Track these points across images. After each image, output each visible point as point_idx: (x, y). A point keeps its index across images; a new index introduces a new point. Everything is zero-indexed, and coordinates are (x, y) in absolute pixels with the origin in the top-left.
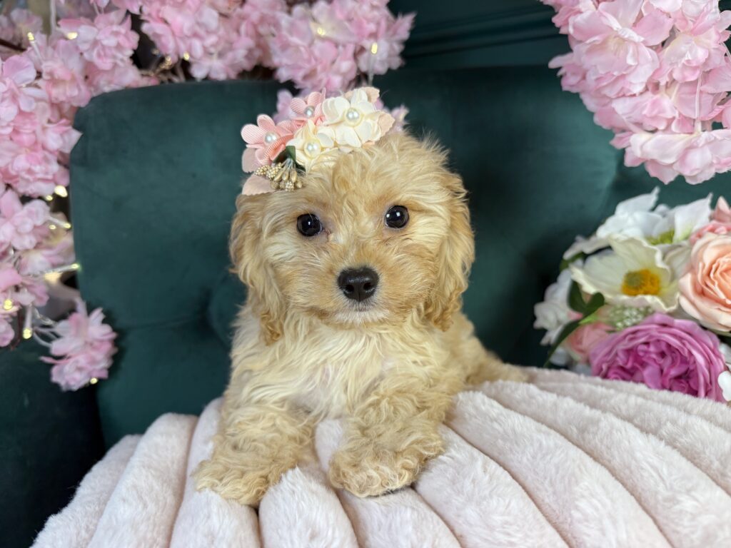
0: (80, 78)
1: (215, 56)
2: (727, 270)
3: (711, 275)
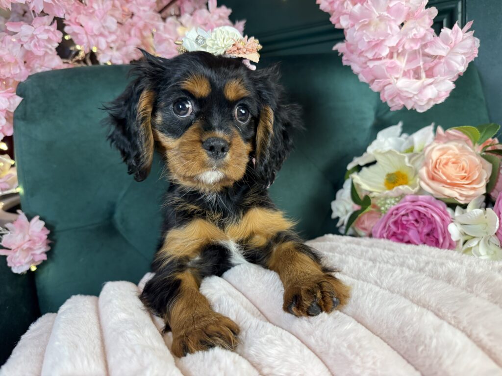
0: (21, 62)
1: (115, 49)
2: (446, 164)
3: (437, 166)
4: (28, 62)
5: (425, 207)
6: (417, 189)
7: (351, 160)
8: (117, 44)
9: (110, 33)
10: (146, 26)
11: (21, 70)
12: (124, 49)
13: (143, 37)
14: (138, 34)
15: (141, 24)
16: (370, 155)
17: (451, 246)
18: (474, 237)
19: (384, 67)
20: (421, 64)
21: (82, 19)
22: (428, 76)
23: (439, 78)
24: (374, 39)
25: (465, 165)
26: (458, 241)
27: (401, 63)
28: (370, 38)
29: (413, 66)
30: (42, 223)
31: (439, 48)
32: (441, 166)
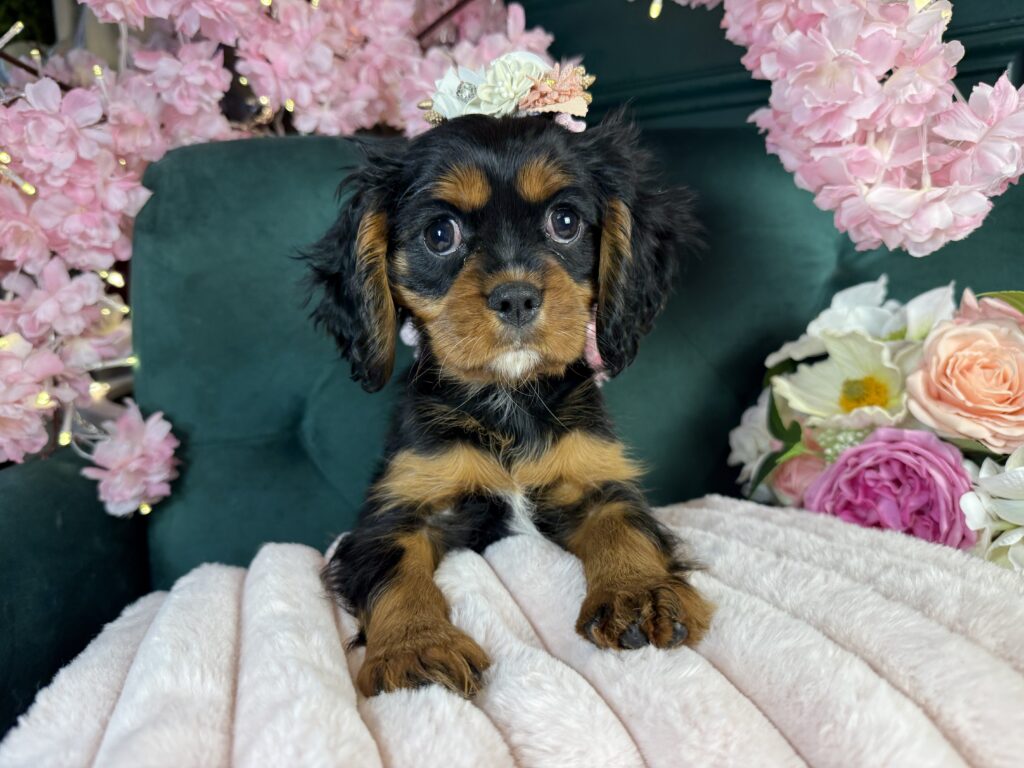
0: (155, 125)
1: (326, 106)
2: (969, 368)
3: (948, 372)
4: (168, 126)
5: (916, 454)
6: (900, 416)
7: (776, 348)
8: (332, 97)
9: (320, 75)
10: (389, 64)
11: (153, 139)
12: (345, 107)
13: (383, 85)
14: (374, 78)
15: (379, 59)
16: (814, 339)
17: (966, 541)
18: (1018, 527)
19: (843, 161)
20: (924, 156)
21: (271, 48)
22: (936, 183)
23: (957, 187)
24: (825, 103)
25: (1010, 373)
26: (980, 532)
27: (883, 155)
28: (819, 103)
29: (907, 160)
30: (166, 427)
31: (965, 125)
32: (957, 372)
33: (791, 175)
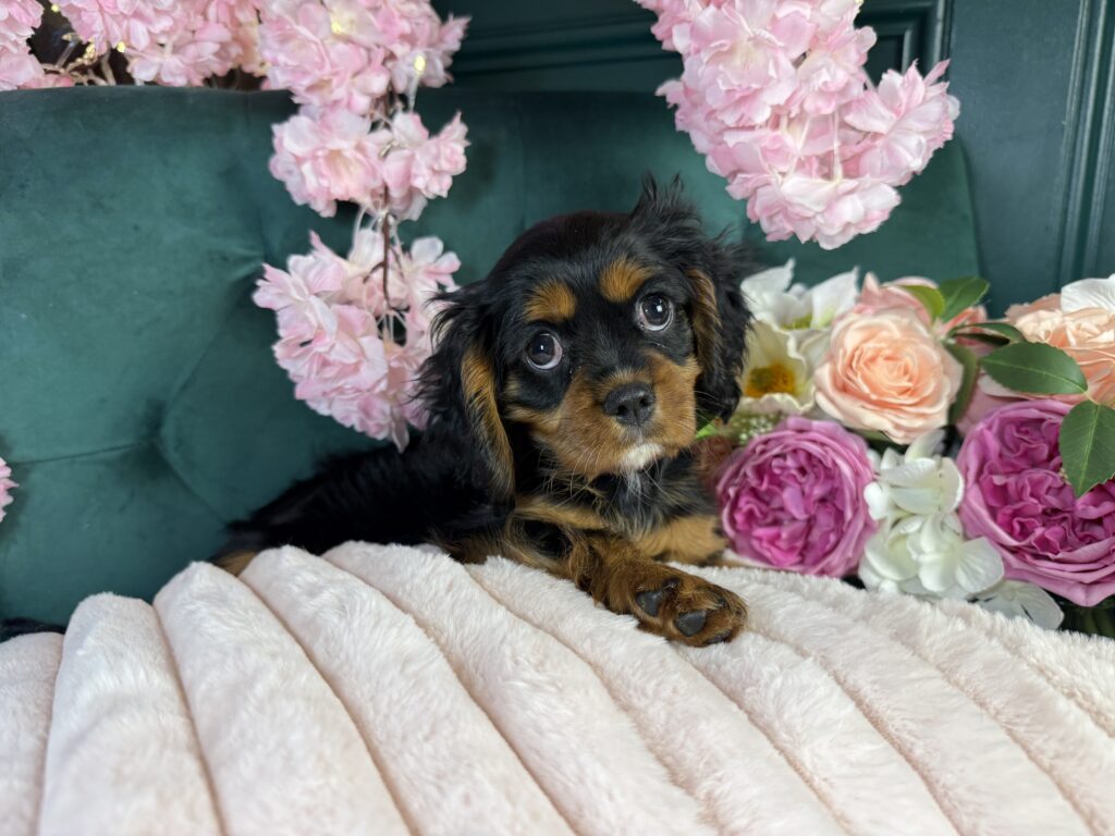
1: (169, 48)
2: (873, 360)
3: (854, 364)
5: (823, 445)
6: (809, 406)
8: (175, 38)
9: (159, 12)
10: (243, 0)
12: (192, 50)
13: (236, 25)
14: (225, 17)
17: (869, 529)
18: (914, 515)
19: (757, 148)
20: (836, 145)
22: (848, 175)
23: (868, 179)
24: (740, 86)
25: (911, 364)
26: (882, 521)
27: (795, 141)
28: (733, 85)
29: (819, 149)
31: (874, 117)
32: (862, 364)
33: (703, 157)
